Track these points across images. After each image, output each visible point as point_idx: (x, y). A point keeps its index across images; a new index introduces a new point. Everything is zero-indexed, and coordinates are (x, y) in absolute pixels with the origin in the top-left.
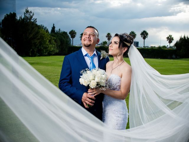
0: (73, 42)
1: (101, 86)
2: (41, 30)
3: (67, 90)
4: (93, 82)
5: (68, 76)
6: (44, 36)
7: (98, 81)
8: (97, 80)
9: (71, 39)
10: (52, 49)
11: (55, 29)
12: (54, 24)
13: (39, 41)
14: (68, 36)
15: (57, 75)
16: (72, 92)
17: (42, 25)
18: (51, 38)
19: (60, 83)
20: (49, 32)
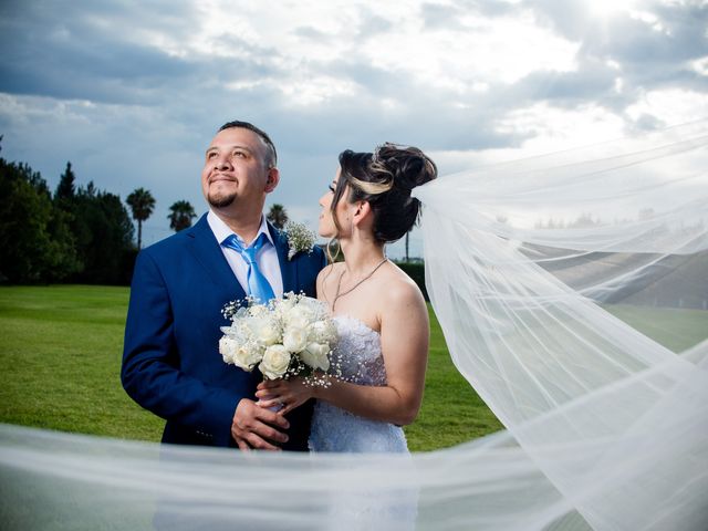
0: (139, 235)
1: (308, 371)
2: (19, 184)
3: (162, 395)
4: (276, 355)
5: (159, 333)
6: (29, 206)
7: (296, 349)
8: (292, 343)
9: (135, 223)
10: (60, 257)
11: (75, 182)
12: (69, 165)
13: (7, 224)
14: (124, 213)
15: (81, 355)
16: (188, 400)
17: (24, 166)
18: (57, 216)
19: (129, 366)
20: (49, 194)
